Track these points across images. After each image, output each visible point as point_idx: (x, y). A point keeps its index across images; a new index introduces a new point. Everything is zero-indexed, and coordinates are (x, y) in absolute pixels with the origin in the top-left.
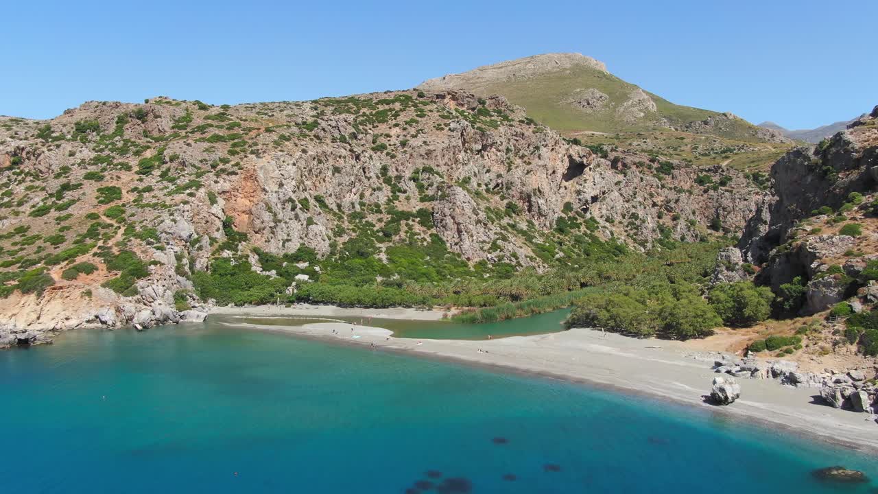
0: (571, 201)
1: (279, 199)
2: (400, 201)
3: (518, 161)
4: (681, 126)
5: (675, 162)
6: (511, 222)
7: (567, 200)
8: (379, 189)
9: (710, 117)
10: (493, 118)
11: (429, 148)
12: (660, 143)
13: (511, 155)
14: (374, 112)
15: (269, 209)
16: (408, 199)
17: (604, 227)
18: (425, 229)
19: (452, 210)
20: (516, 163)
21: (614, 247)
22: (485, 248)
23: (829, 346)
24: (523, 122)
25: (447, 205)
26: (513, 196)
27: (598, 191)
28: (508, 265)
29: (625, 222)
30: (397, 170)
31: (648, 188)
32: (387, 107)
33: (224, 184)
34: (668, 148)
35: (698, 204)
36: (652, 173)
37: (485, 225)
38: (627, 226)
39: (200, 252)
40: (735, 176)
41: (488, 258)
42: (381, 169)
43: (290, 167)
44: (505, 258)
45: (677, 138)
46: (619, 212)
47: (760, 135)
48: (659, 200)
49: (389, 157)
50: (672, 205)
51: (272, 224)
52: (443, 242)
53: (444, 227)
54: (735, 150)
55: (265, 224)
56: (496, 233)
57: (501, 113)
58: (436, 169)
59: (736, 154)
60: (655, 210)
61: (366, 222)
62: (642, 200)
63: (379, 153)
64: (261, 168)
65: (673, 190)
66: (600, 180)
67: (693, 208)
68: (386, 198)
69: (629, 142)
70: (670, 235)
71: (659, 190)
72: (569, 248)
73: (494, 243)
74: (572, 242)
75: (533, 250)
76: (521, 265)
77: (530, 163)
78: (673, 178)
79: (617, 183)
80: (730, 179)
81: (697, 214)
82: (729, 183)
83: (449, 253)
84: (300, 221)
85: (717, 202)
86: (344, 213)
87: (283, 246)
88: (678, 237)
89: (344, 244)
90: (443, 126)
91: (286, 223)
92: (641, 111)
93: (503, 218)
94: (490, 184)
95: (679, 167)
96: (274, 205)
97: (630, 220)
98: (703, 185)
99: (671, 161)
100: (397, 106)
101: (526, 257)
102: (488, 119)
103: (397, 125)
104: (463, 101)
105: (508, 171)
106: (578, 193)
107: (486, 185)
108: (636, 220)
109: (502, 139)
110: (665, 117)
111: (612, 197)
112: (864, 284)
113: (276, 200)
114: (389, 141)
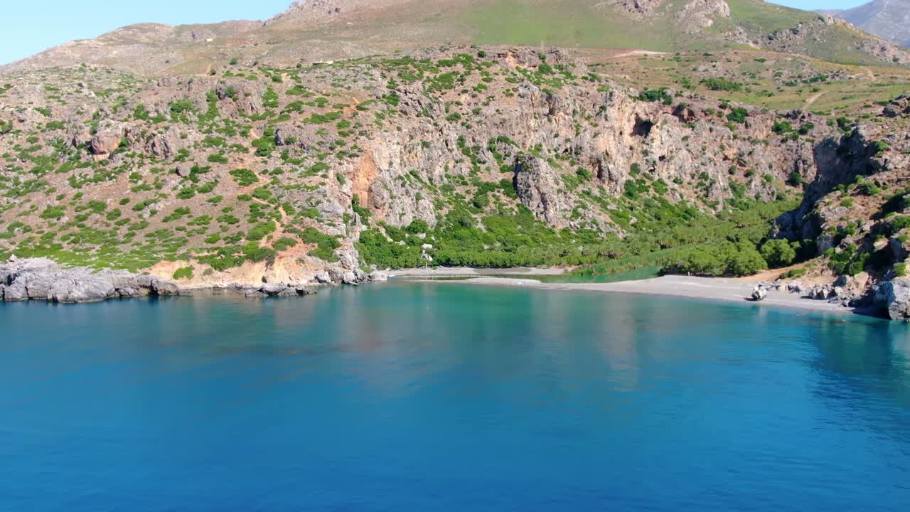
0: (639, 162)
1: (391, 177)
2: (482, 173)
3: (585, 124)
4: (762, 37)
5: (749, 108)
6: (586, 189)
7: (633, 161)
8: (461, 161)
9: (801, 23)
10: (556, 76)
11: (503, 117)
12: (734, 67)
13: (577, 117)
14: (438, 76)
15: (385, 187)
16: (488, 169)
17: (673, 189)
18: (510, 199)
19: (536, 181)
20: (583, 125)
21: (684, 210)
22: (567, 216)
23: (818, 272)
24: (586, 78)
25: (530, 177)
26: (583, 162)
27: (666, 151)
28: (590, 231)
29: (695, 182)
30: (474, 140)
31: (718, 139)
32: (449, 70)
33: (347, 166)
34: (744, 74)
35: (776, 156)
36: (722, 121)
37: (565, 193)
38: (697, 187)
39: (354, 227)
40: (817, 123)
41: (570, 225)
42: (459, 139)
43: (395, 146)
44: (587, 225)
45: (756, 60)
46: (688, 172)
47: (867, 48)
48: (731, 153)
49: (464, 127)
50: (746, 158)
51: (390, 201)
52: (529, 212)
53: (528, 197)
54: (827, 77)
55: (385, 200)
56: (575, 202)
57: (562, 69)
58: (511, 138)
59: (829, 83)
60: (726, 166)
61: (456, 194)
62: (711, 156)
63: (454, 123)
64: (376, 149)
65: (747, 141)
66: (667, 138)
67: (770, 161)
68: (469, 170)
69: (693, 66)
70: (743, 193)
71: (731, 141)
72: (640, 213)
73: (575, 211)
74: (643, 207)
75: (610, 217)
76: (601, 231)
77: (596, 125)
78: (747, 126)
79: (685, 138)
80: (812, 126)
81: (774, 168)
82: (810, 131)
83: (537, 221)
84: (410, 196)
85: (796, 153)
86: (435, 186)
87: (400, 219)
88: (752, 195)
89: (447, 216)
90: (511, 92)
91: (399, 198)
92: (708, 16)
93: (577, 185)
94: (559, 149)
95: (754, 114)
96: (388, 183)
97: (700, 181)
98: (781, 134)
99: (745, 107)
100: (460, 68)
101: (606, 223)
102: (550, 77)
103: (465, 91)
104: (525, 59)
105: (577, 135)
106: (645, 153)
107: (555, 151)
108: (706, 180)
109: (569, 102)
110: (740, 24)
111: (680, 156)
112: (845, 237)
113: (389, 178)
114: (461, 109)
